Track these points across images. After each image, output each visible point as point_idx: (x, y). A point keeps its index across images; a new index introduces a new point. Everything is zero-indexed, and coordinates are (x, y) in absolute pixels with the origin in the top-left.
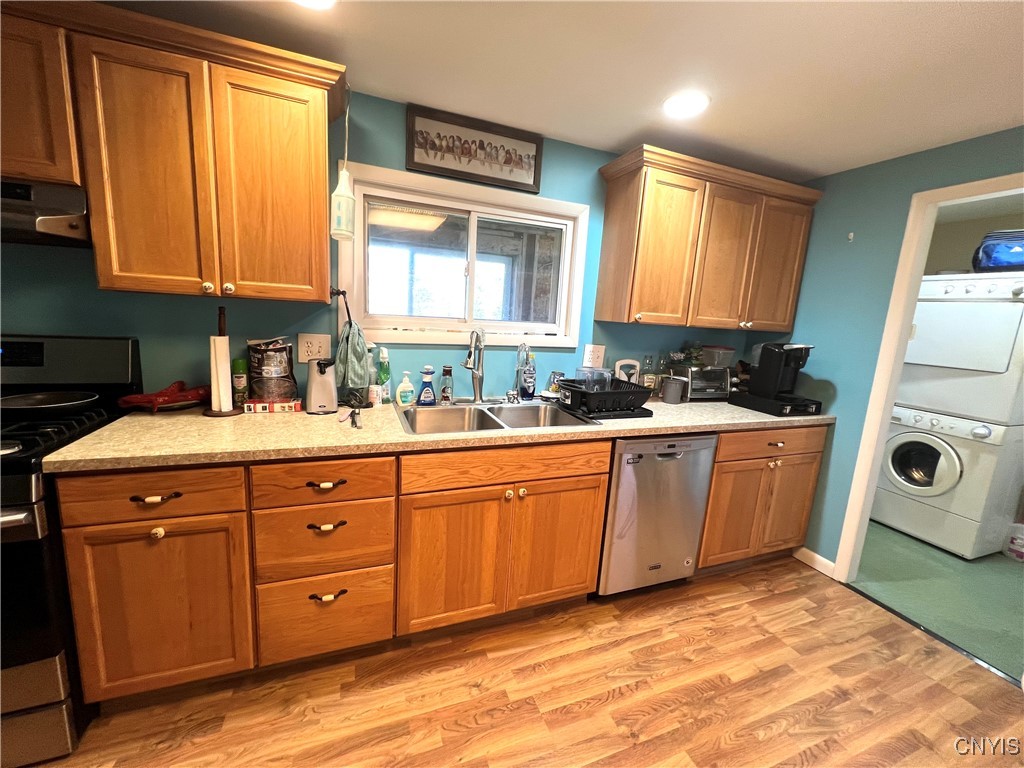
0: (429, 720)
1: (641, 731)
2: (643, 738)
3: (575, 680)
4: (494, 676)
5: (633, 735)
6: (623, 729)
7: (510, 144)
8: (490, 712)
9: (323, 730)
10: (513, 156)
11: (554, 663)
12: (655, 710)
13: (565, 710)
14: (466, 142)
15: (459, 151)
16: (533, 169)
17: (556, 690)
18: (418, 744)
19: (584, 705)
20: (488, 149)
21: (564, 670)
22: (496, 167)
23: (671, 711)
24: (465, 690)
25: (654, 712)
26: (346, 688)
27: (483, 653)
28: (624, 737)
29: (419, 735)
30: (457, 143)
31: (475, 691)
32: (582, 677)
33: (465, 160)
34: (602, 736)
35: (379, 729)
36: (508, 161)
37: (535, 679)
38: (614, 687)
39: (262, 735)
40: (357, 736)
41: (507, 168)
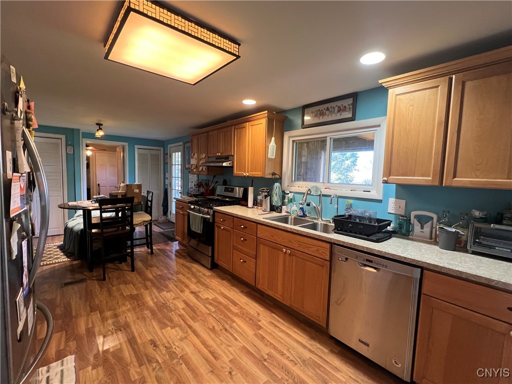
0: (241, 308)
1: (268, 362)
2: (265, 363)
3: (279, 339)
4: (265, 317)
5: (265, 360)
6: (266, 357)
7: (339, 103)
8: (250, 319)
9: (229, 293)
10: (341, 107)
11: (283, 331)
12: (282, 368)
13: (263, 338)
14: (322, 110)
15: (319, 115)
16: (351, 110)
17: (270, 334)
18: (234, 309)
19: (269, 343)
20: (330, 109)
21: (280, 334)
22: (334, 115)
23: (286, 375)
24: (256, 312)
25: (281, 367)
26: (242, 292)
27: (273, 312)
28: (262, 357)
29: (236, 308)
30: (318, 112)
31: (256, 314)
32: (282, 341)
33: (321, 117)
34: (259, 350)
35: (233, 301)
36: (339, 111)
37: (272, 328)
38: (284, 352)
39: (224, 286)
40: (230, 298)
41: (339, 114)
